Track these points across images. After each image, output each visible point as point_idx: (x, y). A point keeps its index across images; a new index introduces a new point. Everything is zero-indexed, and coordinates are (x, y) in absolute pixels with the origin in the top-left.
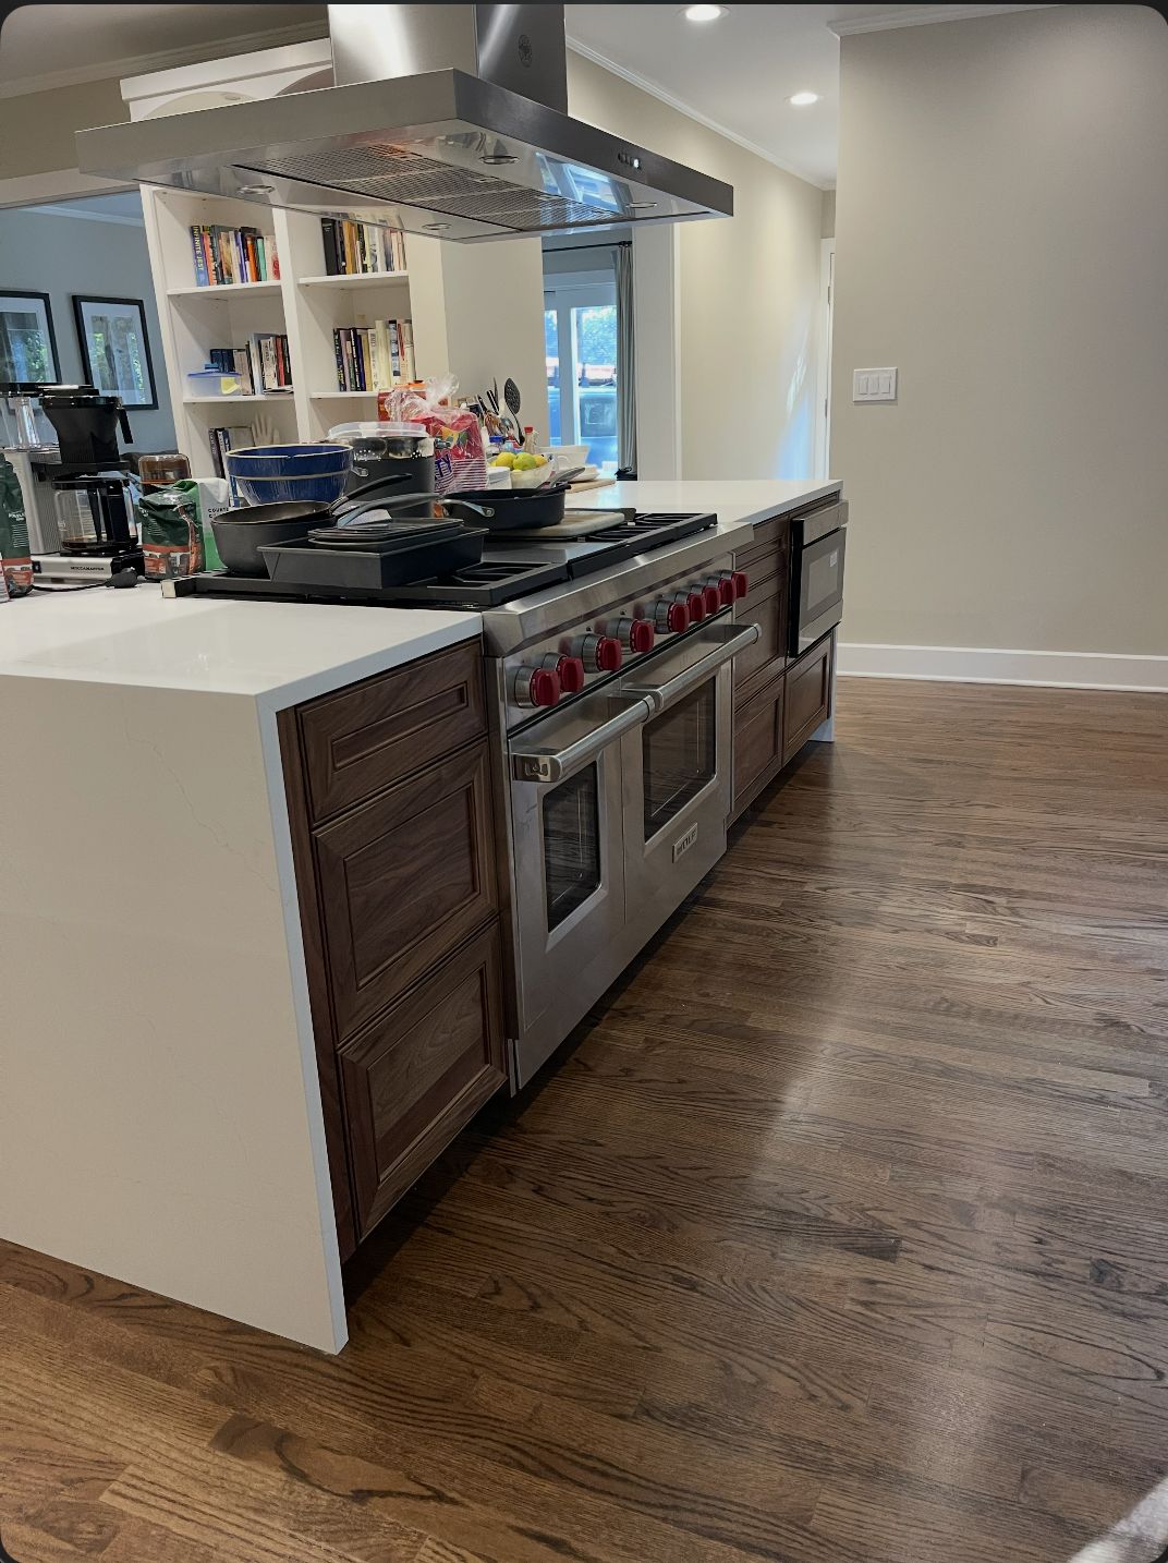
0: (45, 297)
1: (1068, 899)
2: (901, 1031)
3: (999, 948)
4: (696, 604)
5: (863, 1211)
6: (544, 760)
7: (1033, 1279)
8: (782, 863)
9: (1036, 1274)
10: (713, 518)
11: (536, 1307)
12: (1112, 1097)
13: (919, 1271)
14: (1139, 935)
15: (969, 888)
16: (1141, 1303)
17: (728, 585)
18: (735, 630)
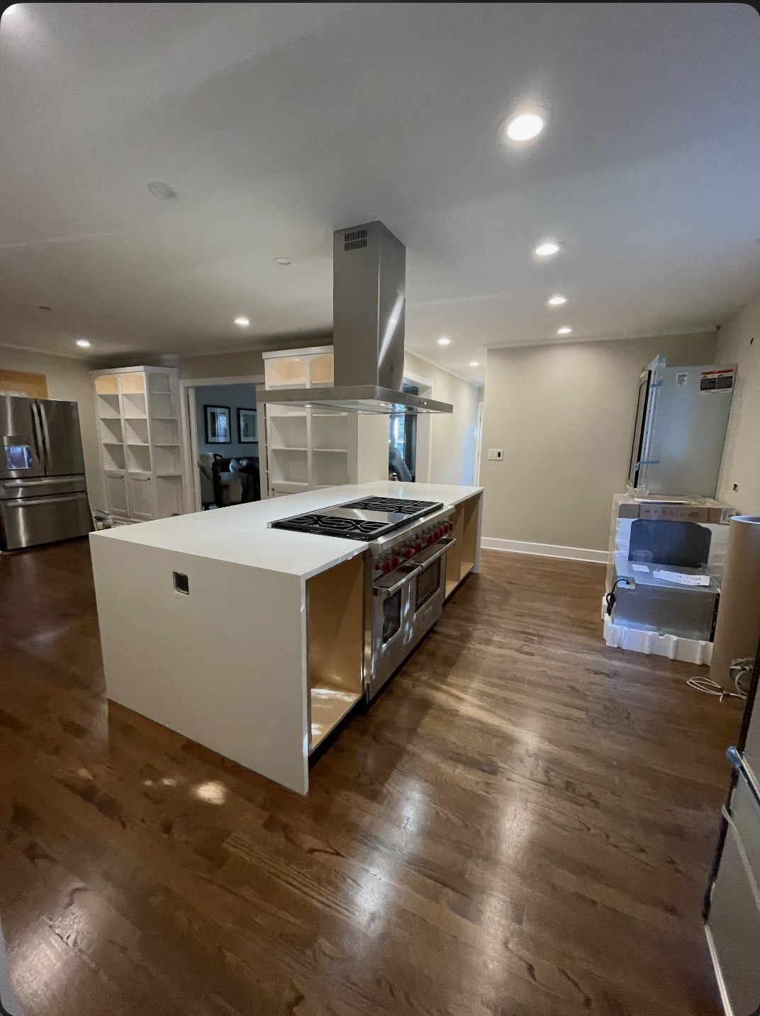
0: (229, 408)
1: (560, 640)
2: (500, 687)
3: (536, 657)
4: (436, 535)
5: (486, 756)
6: (384, 590)
7: (543, 786)
8: (460, 618)
9: (545, 784)
10: (442, 505)
11: (372, 784)
12: (573, 718)
13: (504, 780)
14: (582, 656)
15: (524, 633)
16: (582, 799)
17: (447, 527)
18: (448, 541)
